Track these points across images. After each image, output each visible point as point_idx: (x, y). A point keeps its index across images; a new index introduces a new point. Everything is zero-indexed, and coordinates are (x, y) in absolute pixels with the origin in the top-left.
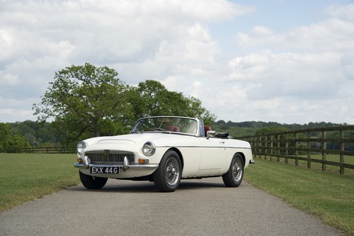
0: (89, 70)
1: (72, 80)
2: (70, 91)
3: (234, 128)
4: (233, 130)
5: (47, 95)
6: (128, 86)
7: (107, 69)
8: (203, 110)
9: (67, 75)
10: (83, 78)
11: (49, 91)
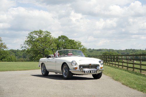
0: (41, 32)
1: (34, 36)
2: (34, 40)
3: (95, 51)
4: (95, 52)
5: (26, 41)
6: (55, 38)
7: (47, 32)
8: (82, 46)
9: (32, 34)
10: (39, 35)
11: (26, 40)
